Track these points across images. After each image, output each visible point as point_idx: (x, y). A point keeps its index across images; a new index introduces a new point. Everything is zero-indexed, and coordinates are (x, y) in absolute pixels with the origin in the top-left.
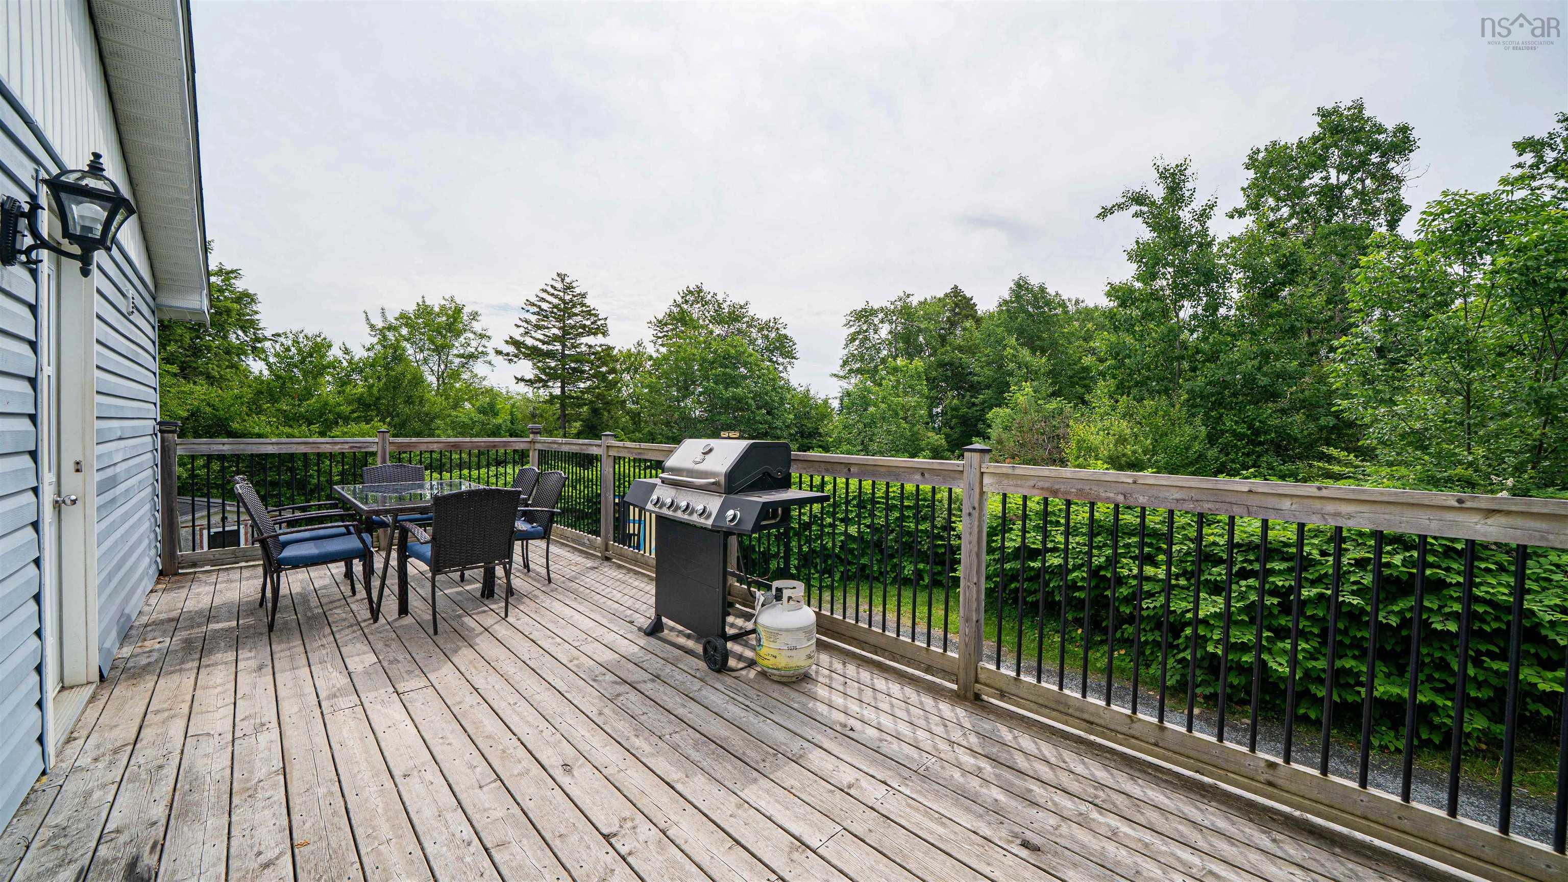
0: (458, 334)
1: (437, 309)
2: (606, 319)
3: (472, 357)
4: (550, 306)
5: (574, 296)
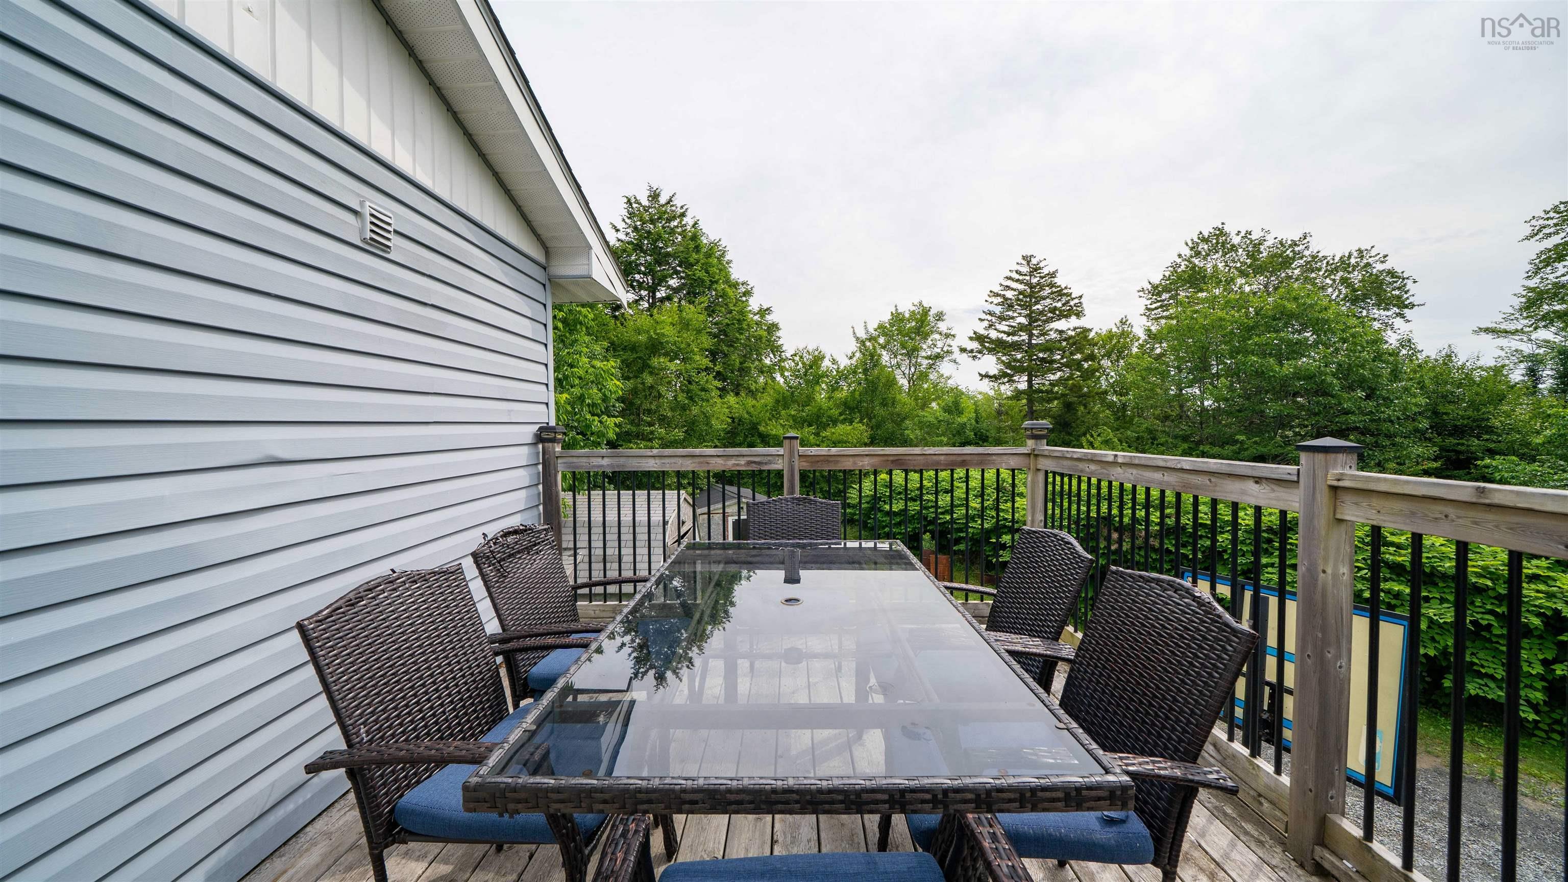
0: (925, 337)
1: (907, 315)
2: (1081, 297)
3: (938, 357)
4: (1016, 293)
5: (1042, 278)
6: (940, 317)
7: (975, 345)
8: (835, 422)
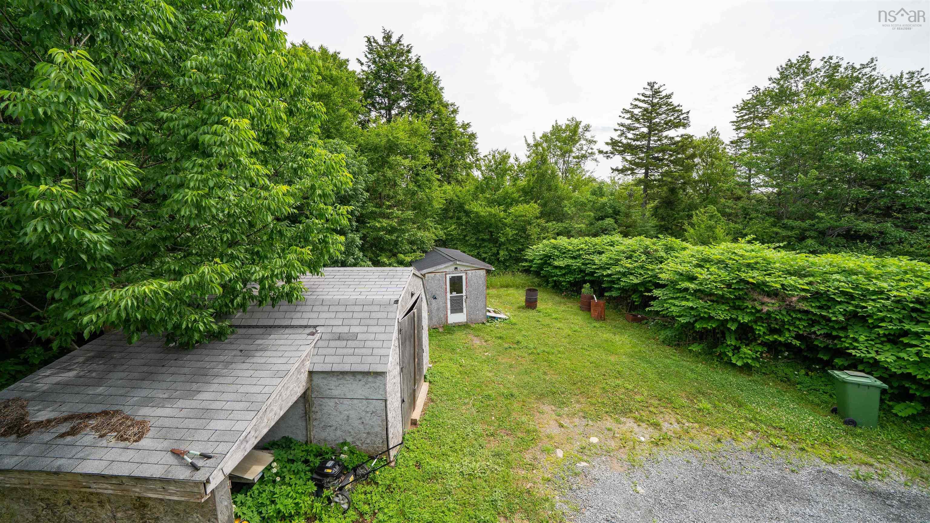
0: (575, 142)
1: (564, 127)
2: (688, 112)
3: (584, 157)
4: (641, 110)
5: (661, 99)
6: (587, 128)
7: (609, 148)
8: (517, 202)
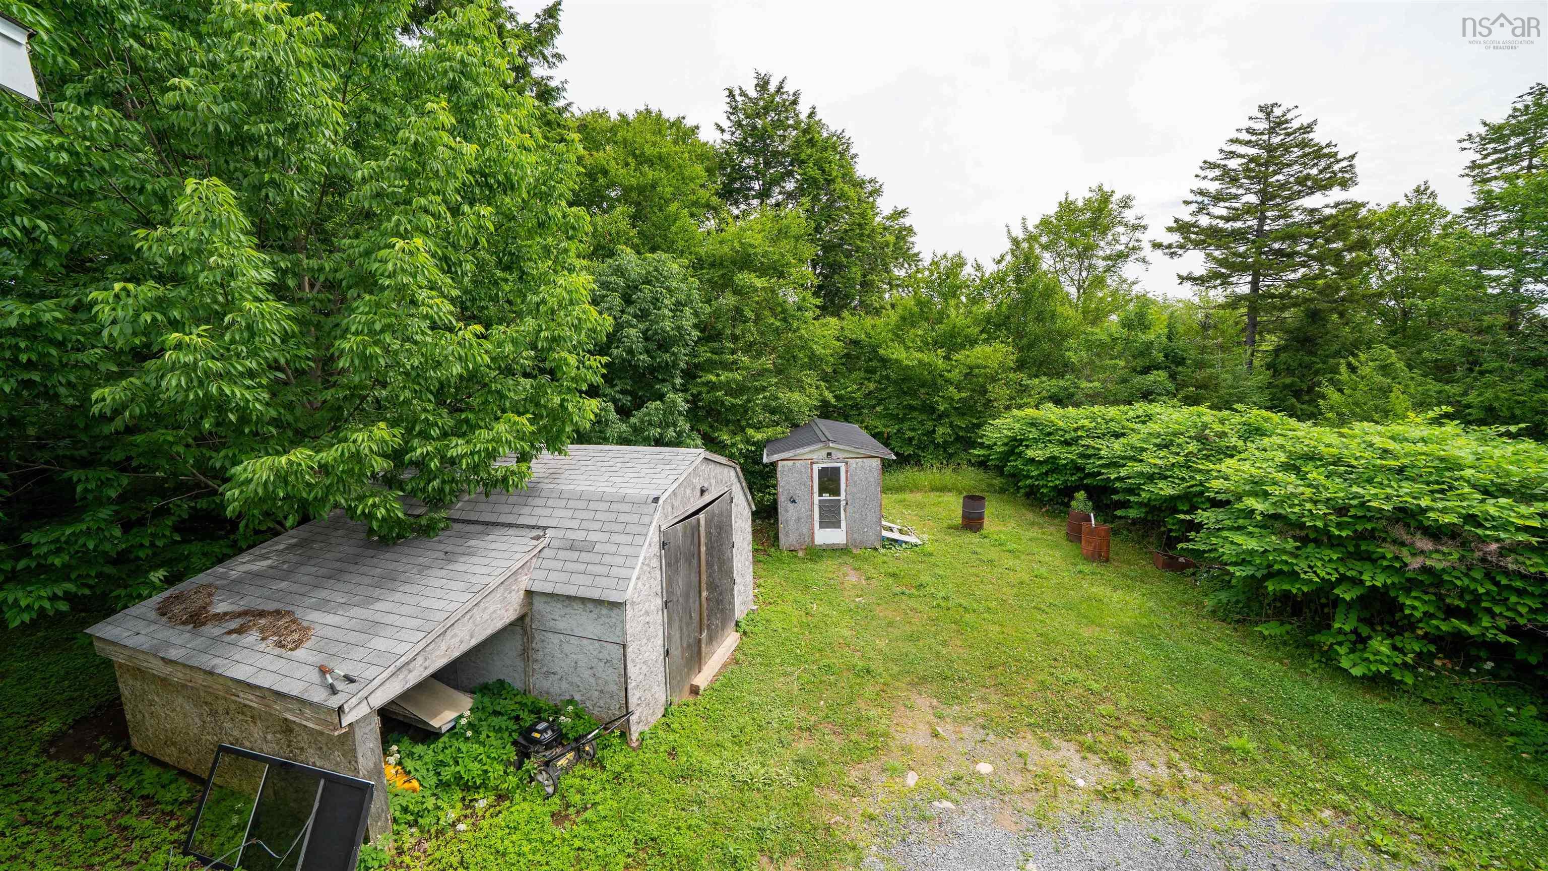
0: (1104, 230)
1: (1080, 204)
2: (1352, 157)
3: (1121, 256)
4: (1244, 161)
5: (1289, 135)
6: (1126, 203)
7: (1175, 238)
8: (973, 342)
